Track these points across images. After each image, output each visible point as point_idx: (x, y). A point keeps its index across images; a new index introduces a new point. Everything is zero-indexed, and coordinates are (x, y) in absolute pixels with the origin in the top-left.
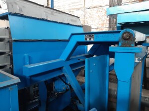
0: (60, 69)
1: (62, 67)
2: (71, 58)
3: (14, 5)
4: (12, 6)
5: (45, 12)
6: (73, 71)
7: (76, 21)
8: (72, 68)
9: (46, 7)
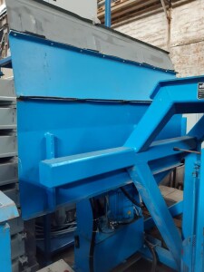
0: (126, 171)
1: (132, 167)
2: (153, 144)
3: (24, 14)
4: (20, 15)
5: (94, 35)
6: (155, 176)
7: (160, 60)
8: (152, 169)
9: (97, 25)
